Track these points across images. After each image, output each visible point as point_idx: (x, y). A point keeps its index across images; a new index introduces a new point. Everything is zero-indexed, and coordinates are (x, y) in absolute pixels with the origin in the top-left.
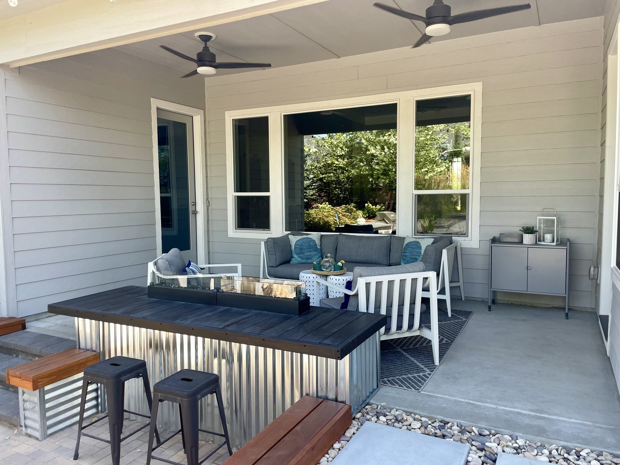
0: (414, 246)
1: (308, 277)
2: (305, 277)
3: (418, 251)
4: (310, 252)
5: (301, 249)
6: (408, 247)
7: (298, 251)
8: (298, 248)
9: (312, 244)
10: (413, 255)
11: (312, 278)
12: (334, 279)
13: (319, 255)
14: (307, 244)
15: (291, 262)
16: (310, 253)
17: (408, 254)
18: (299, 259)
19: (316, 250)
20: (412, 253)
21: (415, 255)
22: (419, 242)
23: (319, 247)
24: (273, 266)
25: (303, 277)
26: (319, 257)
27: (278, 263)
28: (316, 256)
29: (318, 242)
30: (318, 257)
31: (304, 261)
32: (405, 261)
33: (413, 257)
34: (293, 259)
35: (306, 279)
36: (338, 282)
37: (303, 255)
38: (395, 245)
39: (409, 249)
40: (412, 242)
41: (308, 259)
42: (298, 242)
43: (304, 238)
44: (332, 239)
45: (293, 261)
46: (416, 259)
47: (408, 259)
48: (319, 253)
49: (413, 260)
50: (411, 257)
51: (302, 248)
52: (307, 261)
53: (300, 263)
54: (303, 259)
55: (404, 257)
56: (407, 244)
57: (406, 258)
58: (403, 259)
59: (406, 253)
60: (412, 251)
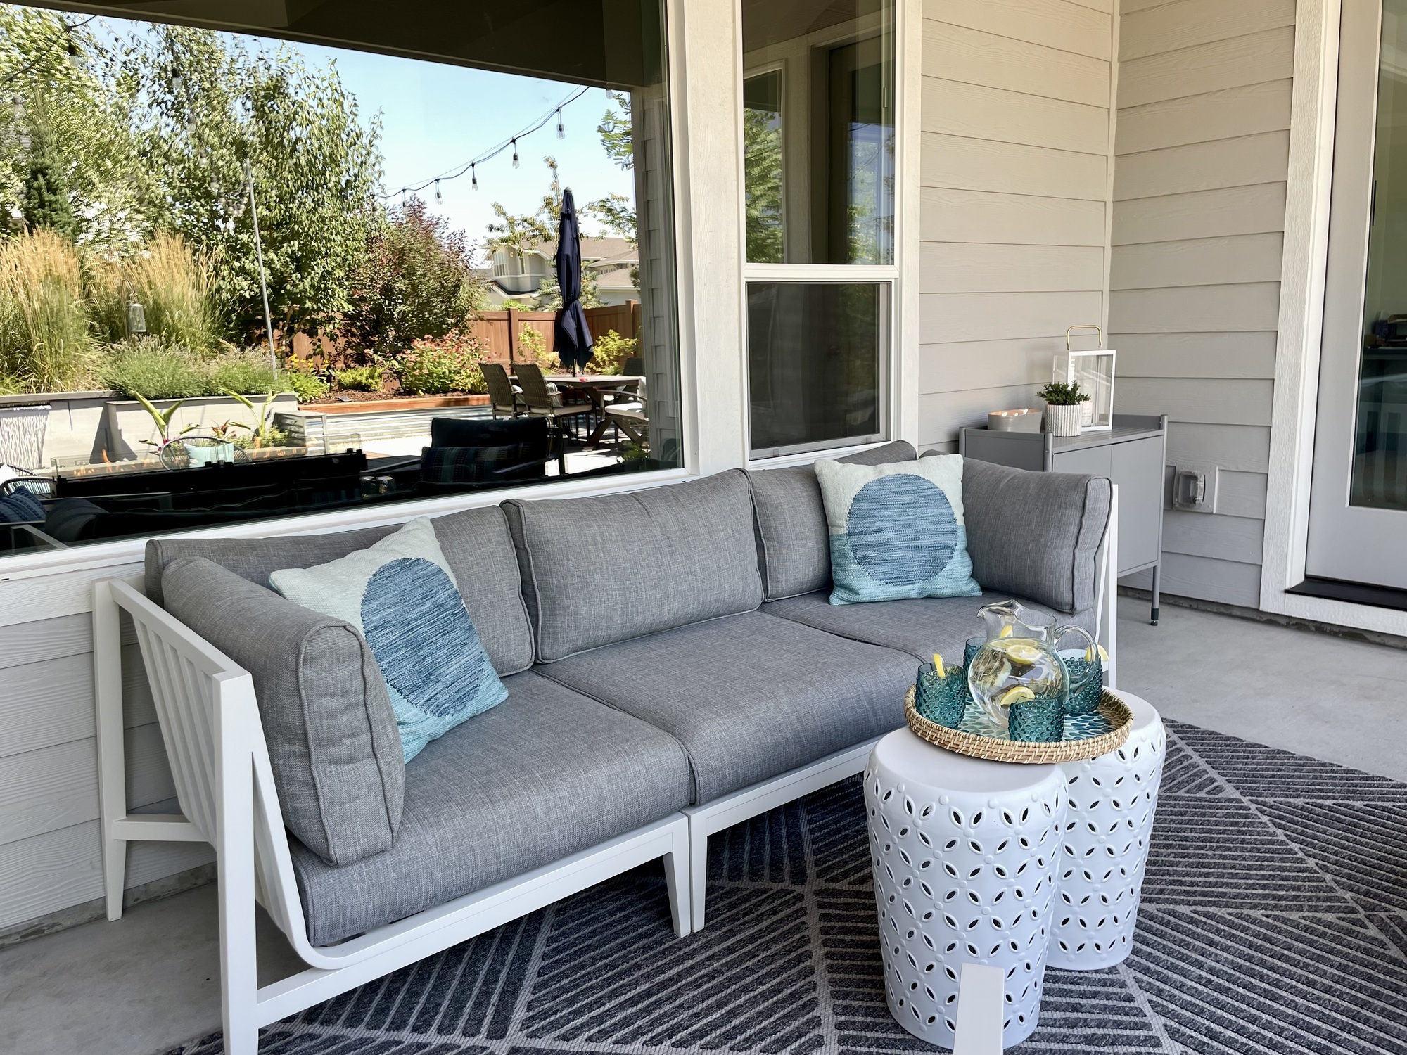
0: (908, 498)
3: (942, 515)
4: (455, 650)
5: (413, 648)
6: (875, 506)
8: (393, 650)
9: (442, 596)
10: (918, 535)
14: (425, 605)
16: (463, 661)
17: (890, 536)
18: (427, 722)
20: (910, 525)
21: (931, 534)
22: (918, 478)
26: (492, 674)
29: (451, 579)
30: (488, 670)
32: (880, 568)
33: (925, 542)
38: (785, 507)
39: (887, 513)
42: (371, 606)
43: (388, 571)
44: (492, 534)
46: (946, 547)
47: (900, 553)
49: (926, 554)
50: (912, 544)
51: (414, 641)
52: (460, 718)
54: (445, 711)
55: (869, 553)
56: (859, 494)
57: (886, 556)
58: (861, 561)
59: (875, 531)
60: (910, 518)
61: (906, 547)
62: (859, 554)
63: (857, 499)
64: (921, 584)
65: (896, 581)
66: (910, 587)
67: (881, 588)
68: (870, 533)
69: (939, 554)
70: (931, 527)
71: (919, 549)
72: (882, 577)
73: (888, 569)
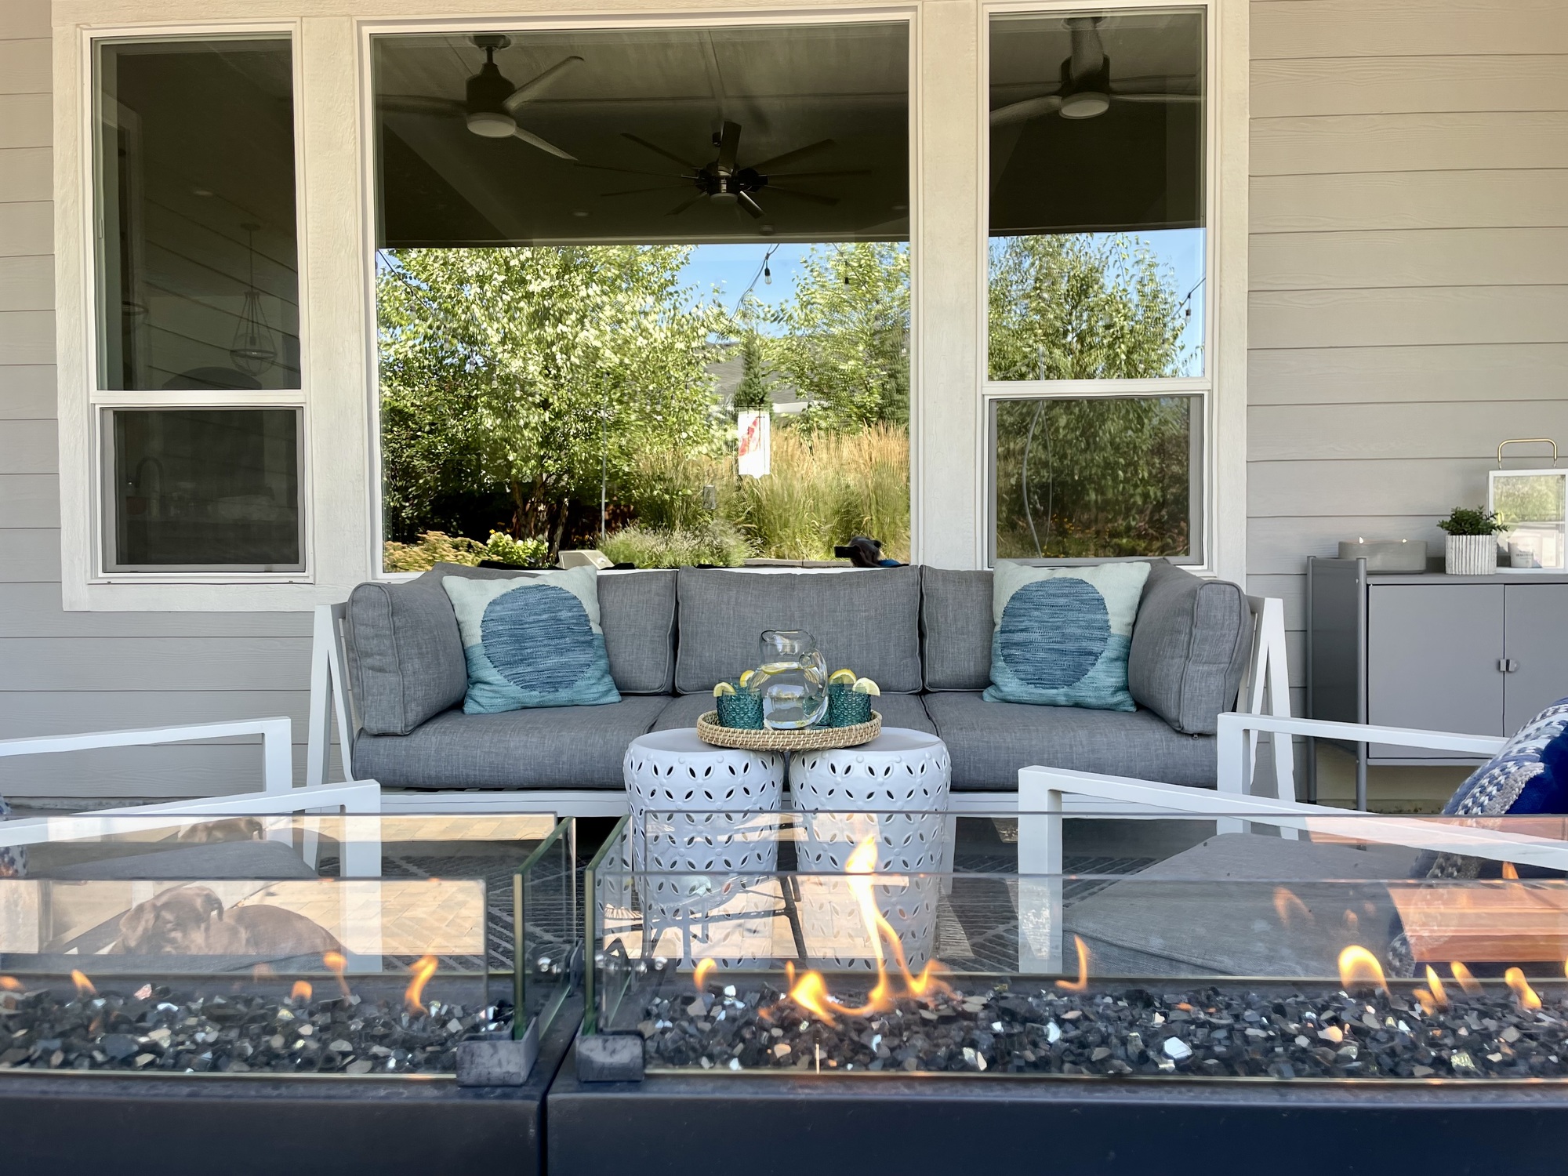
0: (1062, 601)
1: (700, 772)
2: (681, 772)
3: (1094, 621)
4: (560, 652)
5: (519, 639)
6: (1027, 605)
7: (501, 651)
8: (500, 636)
9: (564, 614)
10: (1065, 638)
11: (720, 773)
12: (859, 771)
13: (602, 663)
14: (545, 616)
15: (470, 707)
16: (564, 660)
17: (1035, 636)
18: (514, 690)
19: (589, 643)
20: (1058, 628)
21: (1077, 639)
22: (1082, 582)
23: (596, 629)
24: (392, 730)
25: (662, 771)
26: (603, 676)
27: (415, 713)
28: (589, 673)
29: (591, 608)
30: (598, 674)
31: (534, 696)
32: (1022, 668)
33: (1070, 646)
34: (477, 692)
35: (690, 783)
36: (882, 784)
37: (529, 669)
38: (950, 601)
39: (1036, 613)
40: (1046, 582)
41: (555, 686)
42: (498, 608)
43: (525, 590)
44: (649, 592)
45: (481, 700)
46: (1090, 653)
47: (1042, 655)
48: (600, 657)
49: (1070, 658)
50: (1056, 646)
51: (522, 635)
52: (550, 697)
53: (513, 707)
54: (532, 687)
55: (1013, 652)
56: (1017, 593)
57: (1028, 656)
58: (1008, 659)
59: (1022, 631)
60: (1059, 621)
61: (1050, 649)
62: (1006, 652)
63: (1013, 598)
64: (1065, 689)
65: (1038, 682)
66: (1054, 691)
67: (1023, 689)
68: (1018, 631)
69: (1082, 659)
70: (1079, 631)
71: (1063, 652)
72: (1023, 676)
73: (1030, 669)
